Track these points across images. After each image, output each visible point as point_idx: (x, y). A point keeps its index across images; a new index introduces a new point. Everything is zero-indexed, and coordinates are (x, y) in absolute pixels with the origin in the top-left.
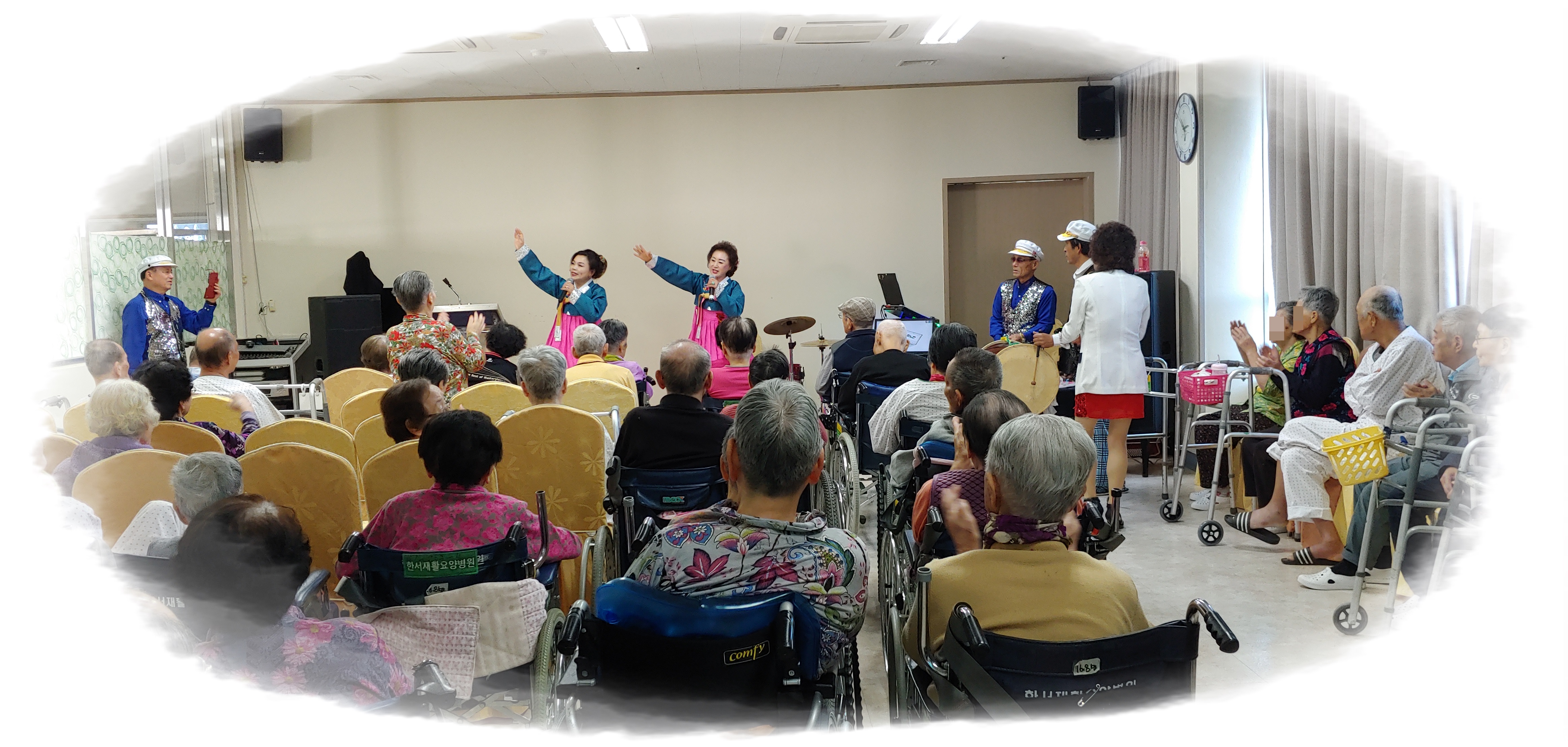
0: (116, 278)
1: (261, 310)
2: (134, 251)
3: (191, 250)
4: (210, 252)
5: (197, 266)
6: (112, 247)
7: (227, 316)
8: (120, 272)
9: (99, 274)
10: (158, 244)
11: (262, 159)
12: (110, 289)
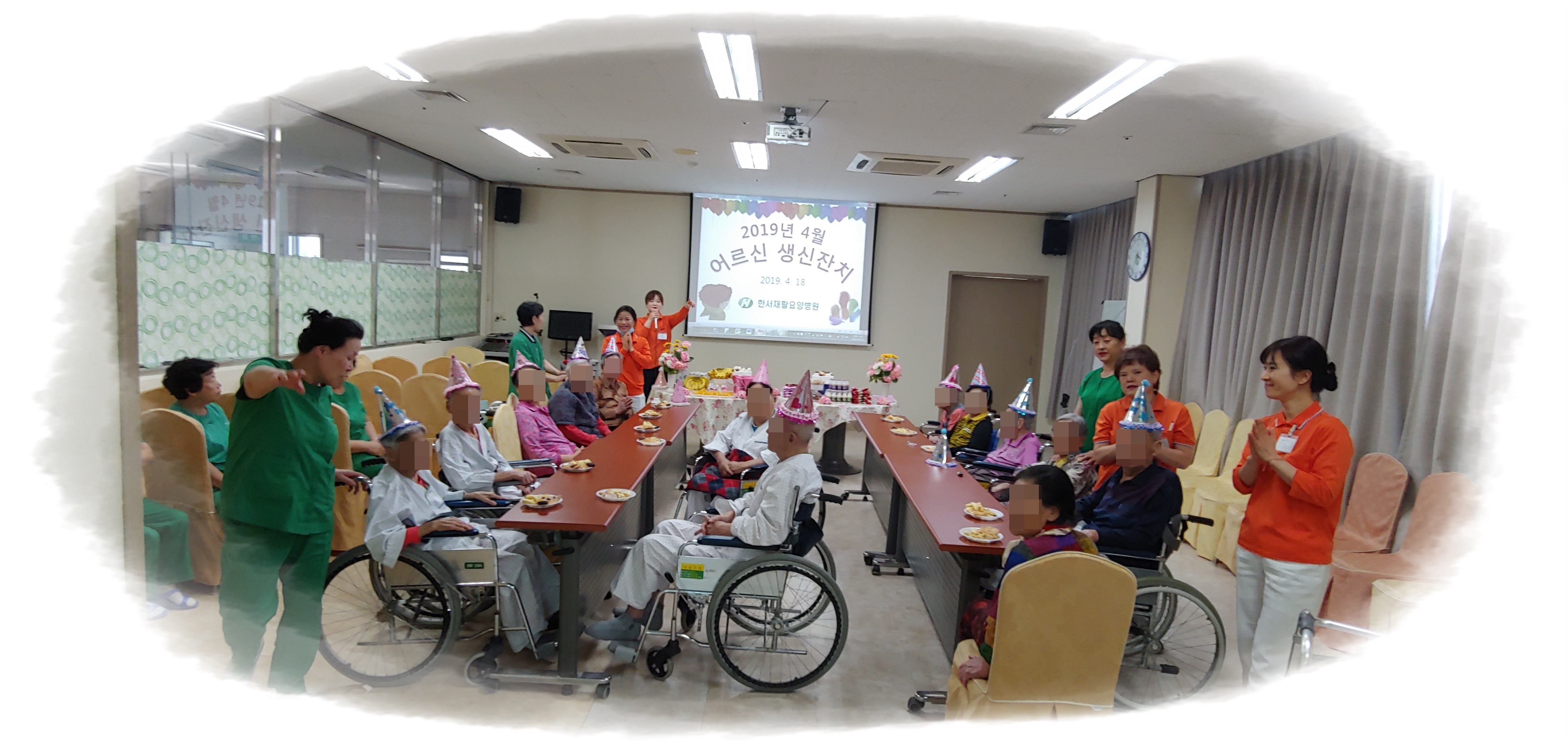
0: (396, 293)
1: (498, 318)
2: (411, 275)
3: (453, 276)
4: (466, 279)
7: (475, 320)
8: (400, 289)
9: (384, 290)
10: (429, 272)
11: (506, 221)
12: (391, 300)
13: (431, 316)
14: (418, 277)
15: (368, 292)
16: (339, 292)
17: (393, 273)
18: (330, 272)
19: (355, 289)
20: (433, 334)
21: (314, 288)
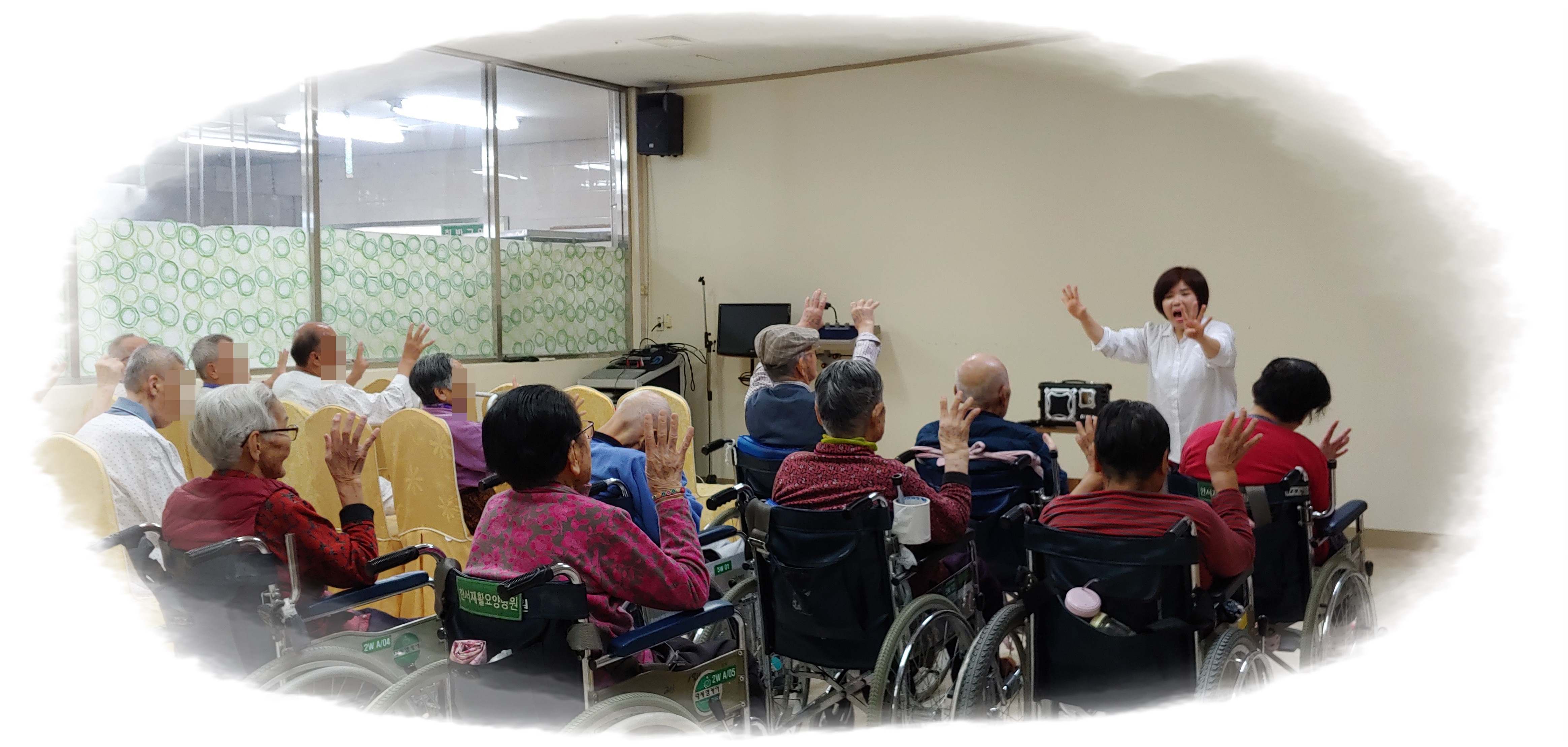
0: (381, 281)
1: (659, 325)
2: (422, 251)
4: (589, 259)
5: (559, 273)
6: (376, 246)
8: (391, 274)
9: (347, 275)
10: (473, 246)
12: (368, 292)
13: (482, 321)
14: (442, 254)
15: (303, 279)
16: (230, 278)
17: (370, 249)
18: (206, 246)
19: (271, 275)
20: (489, 350)
21: (169, 271)
